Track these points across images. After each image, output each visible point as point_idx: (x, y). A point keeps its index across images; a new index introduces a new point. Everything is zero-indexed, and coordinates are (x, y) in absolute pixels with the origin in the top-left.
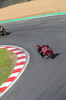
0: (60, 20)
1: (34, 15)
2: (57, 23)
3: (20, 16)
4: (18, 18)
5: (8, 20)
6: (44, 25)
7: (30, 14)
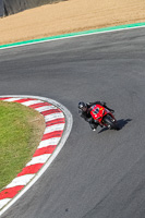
0: (138, 40)
1: (80, 29)
2: (132, 47)
3: (50, 31)
4: (46, 35)
5: (24, 40)
6: (103, 50)
7: (73, 27)
